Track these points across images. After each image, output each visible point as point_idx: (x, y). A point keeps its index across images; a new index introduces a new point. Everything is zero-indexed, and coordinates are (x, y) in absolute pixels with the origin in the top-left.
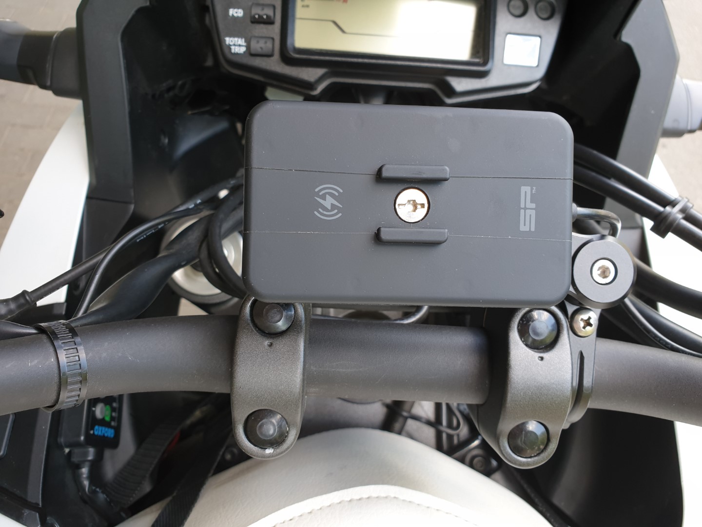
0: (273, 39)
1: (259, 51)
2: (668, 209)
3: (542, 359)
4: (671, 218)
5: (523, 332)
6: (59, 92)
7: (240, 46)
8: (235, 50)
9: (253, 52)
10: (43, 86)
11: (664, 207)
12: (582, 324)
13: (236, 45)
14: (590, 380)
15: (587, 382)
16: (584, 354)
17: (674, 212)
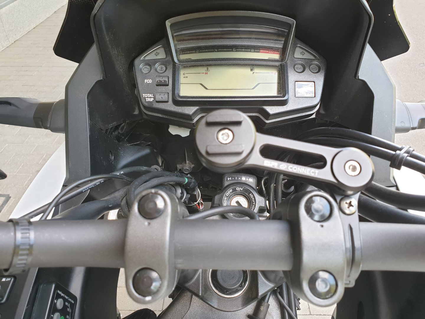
0: (168, 93)
1: (161, 99)
2: (398, 152)
3: (322, 226)
4: (401, 156)
5: (309, 210)
6: (54, 130)
7: (150, 97)
8: (148, 100)
9: (157, 100)
10: (46, 128)
11: (395, 151)
12: (347, 206)
13: (148, 98)
14: (359, 243)
15: (357, 244)
16: (352, 226)
17: (402, 153)
